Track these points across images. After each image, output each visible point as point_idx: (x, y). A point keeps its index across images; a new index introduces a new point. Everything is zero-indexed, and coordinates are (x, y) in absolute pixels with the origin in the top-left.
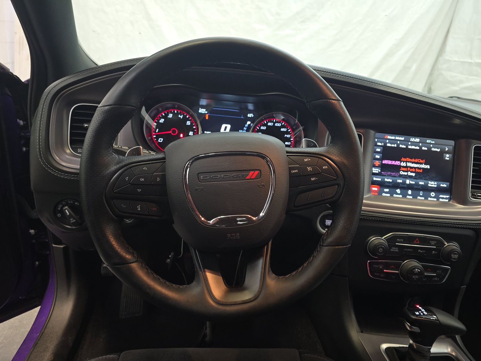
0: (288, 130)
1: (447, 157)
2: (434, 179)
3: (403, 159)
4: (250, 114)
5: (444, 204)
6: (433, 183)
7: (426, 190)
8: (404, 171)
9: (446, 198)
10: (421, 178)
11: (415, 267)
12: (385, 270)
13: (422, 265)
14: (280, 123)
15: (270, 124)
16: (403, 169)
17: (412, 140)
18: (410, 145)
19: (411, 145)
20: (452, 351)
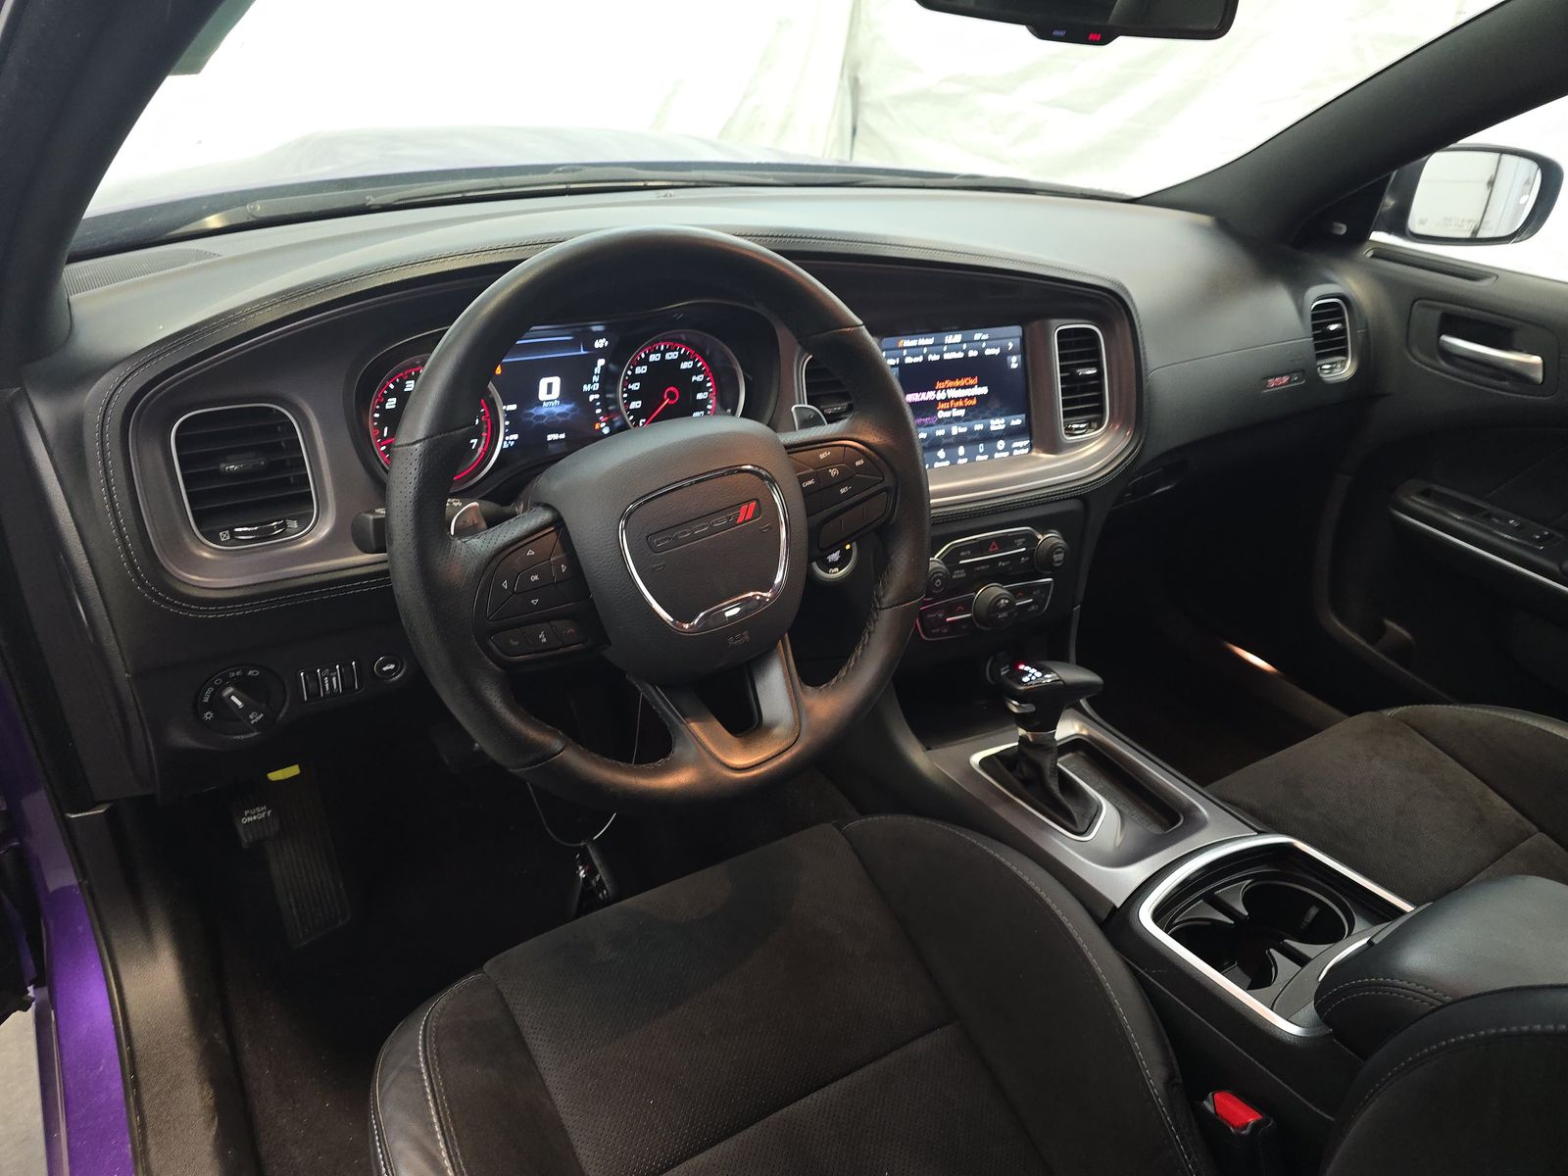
0: (695, 364)
1: (1014, 362)
2: (999, 413)
3: (939, 385)
4: (601, 340)
5: (1022, 459)
6: (998, 421)
7: (989, 437)
8: (945, 410)
9: (1024, 447)
10: (975, 418)
11: (998, 598)
12: (948, 619)
13: (1008, 589)
14: (675, 350)
15: (654, 358)
16: (942, 406)
17: (950, 339)
18: (946, 352)
19: (948, 351)
20: (1081, 728)
